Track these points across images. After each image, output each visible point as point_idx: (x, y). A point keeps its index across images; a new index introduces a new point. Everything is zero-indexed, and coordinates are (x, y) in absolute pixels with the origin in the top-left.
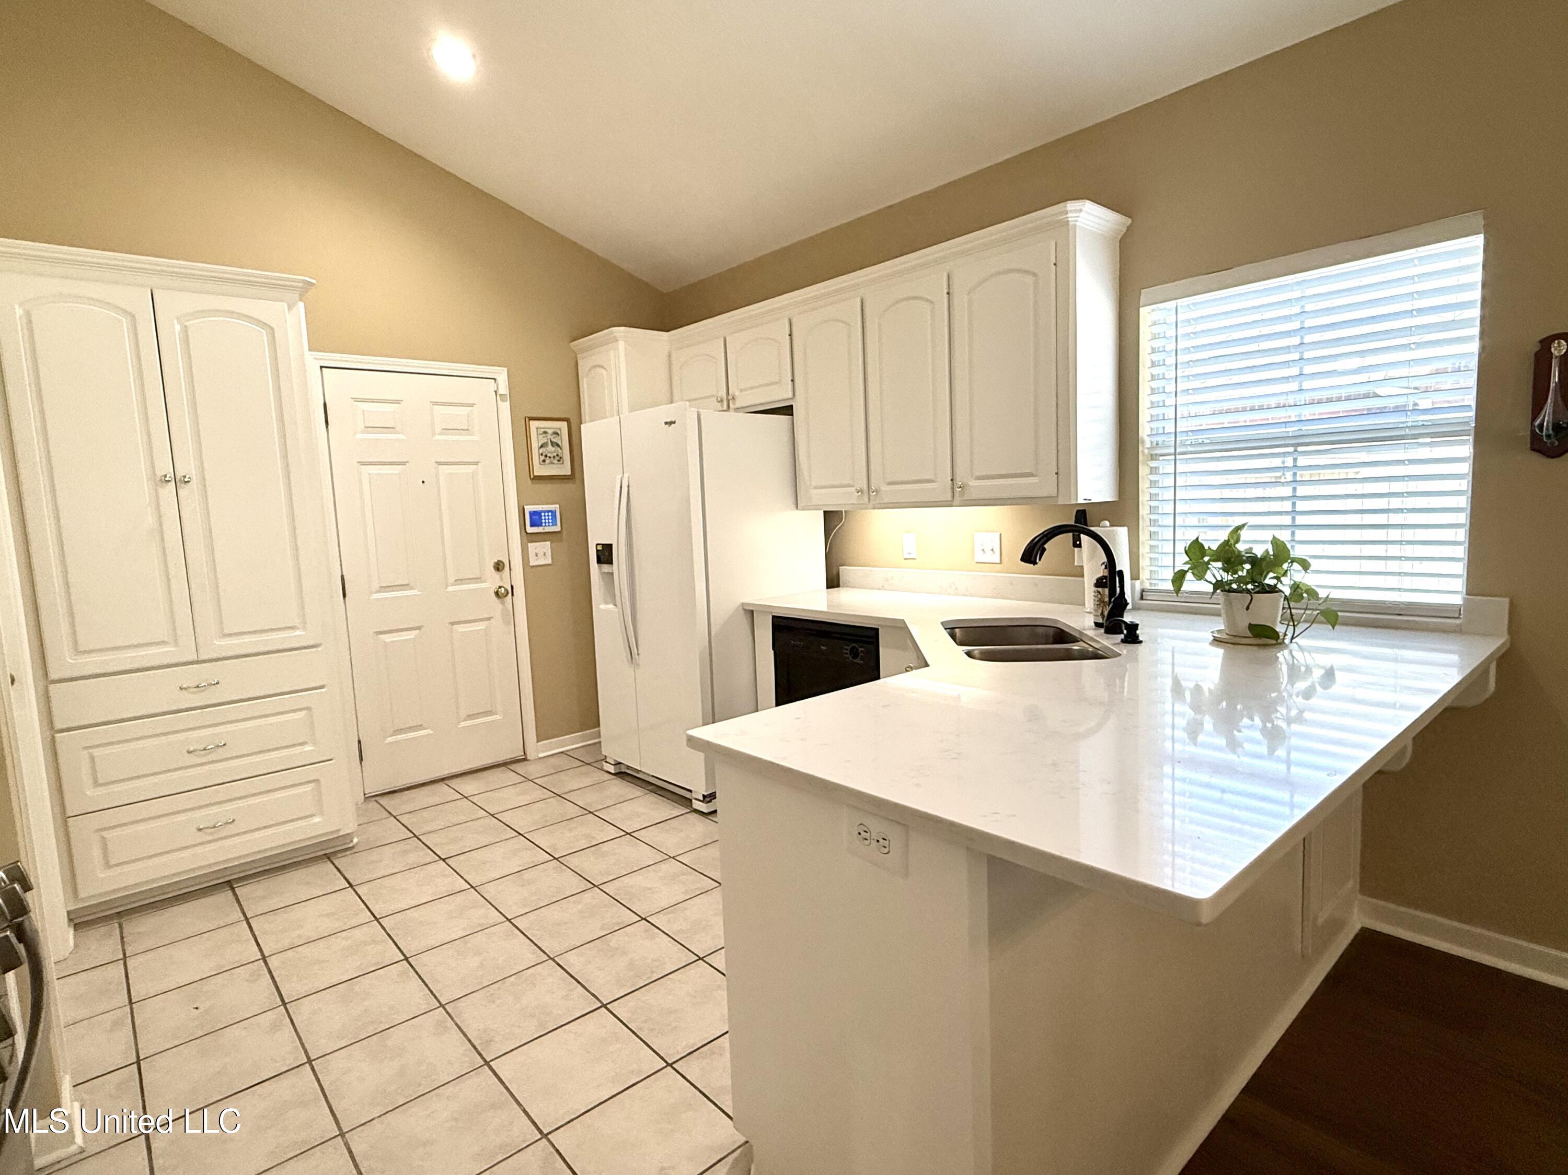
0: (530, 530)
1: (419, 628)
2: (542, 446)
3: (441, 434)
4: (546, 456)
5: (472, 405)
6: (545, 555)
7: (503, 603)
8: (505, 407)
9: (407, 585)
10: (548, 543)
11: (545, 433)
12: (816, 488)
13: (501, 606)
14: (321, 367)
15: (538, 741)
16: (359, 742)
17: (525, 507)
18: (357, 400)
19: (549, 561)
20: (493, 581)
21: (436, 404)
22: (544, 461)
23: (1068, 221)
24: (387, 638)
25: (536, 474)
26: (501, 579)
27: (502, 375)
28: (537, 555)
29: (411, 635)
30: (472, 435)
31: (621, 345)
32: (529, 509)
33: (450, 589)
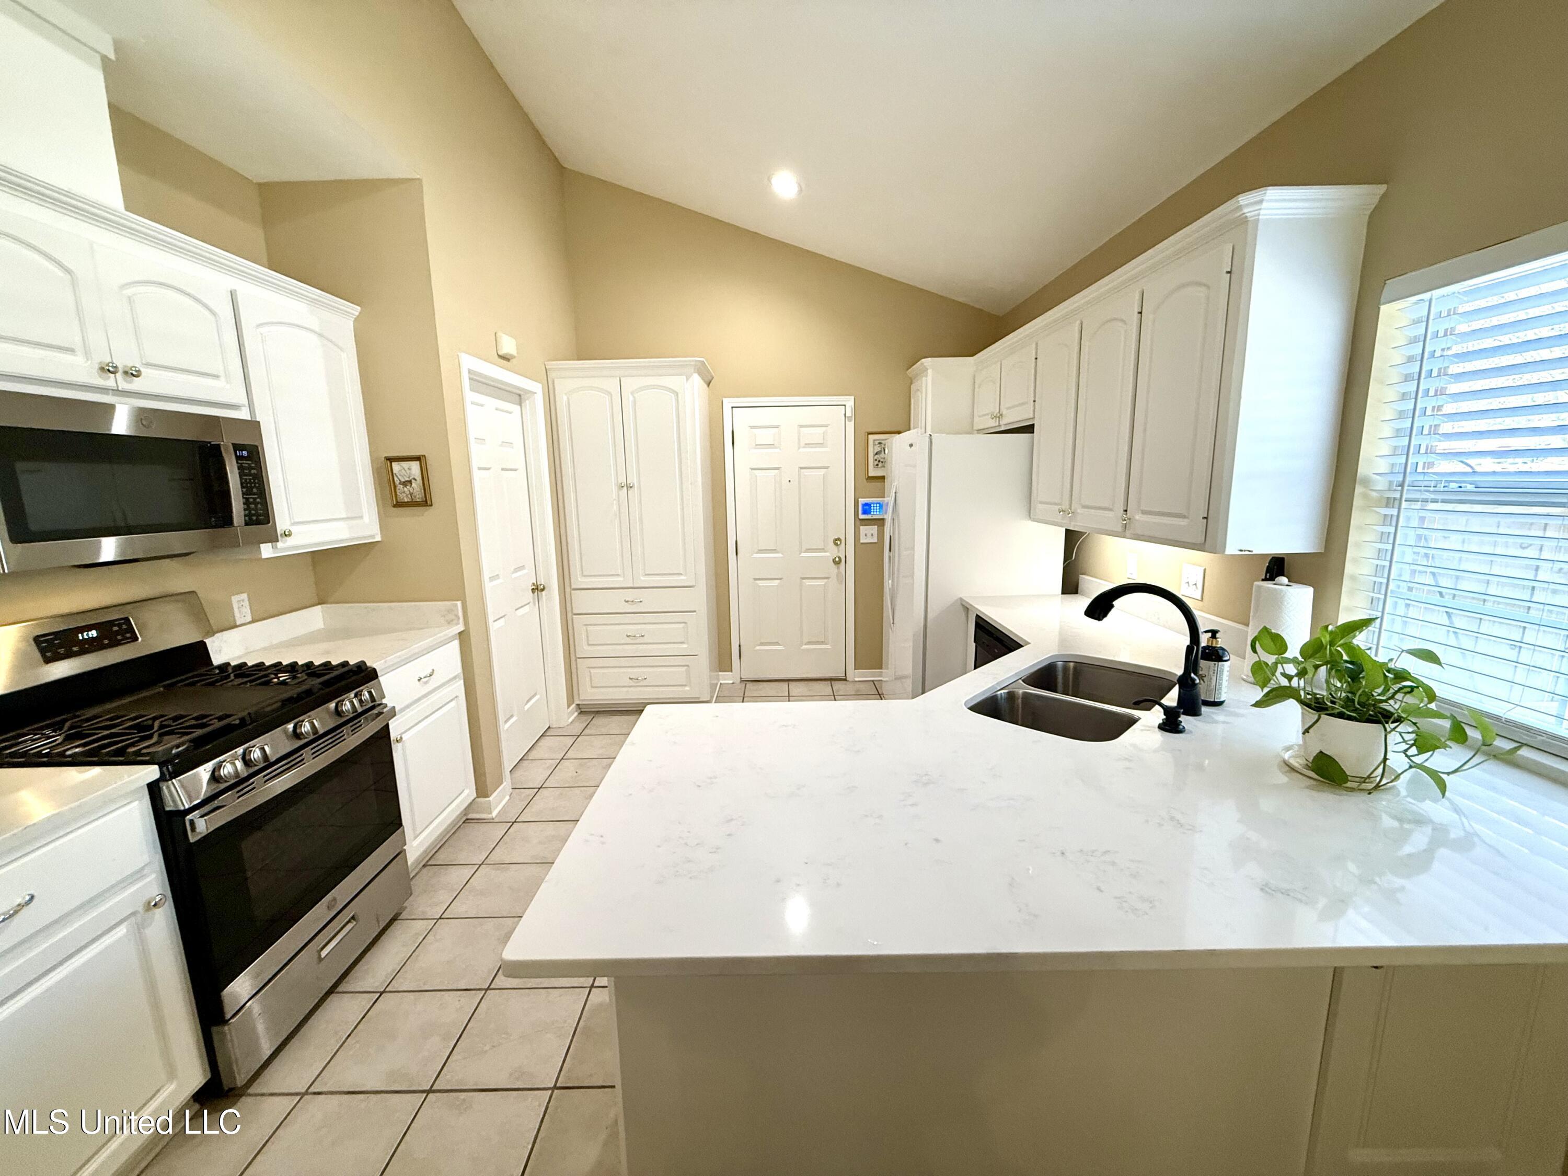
0: (862, 516)
1: (780, 579)
2: (876, 454)
3: (804, 447)
4: (879, 461)
5: (826, 426)
6: (872, 535)
7: (838, 568)
8: (851, 426)
9: (775, 550)
10: (876, 526)
11: (880, 443)
12: (1041, 503)
13: (836, 571)
14: (732, 407)
15: (855, 669)
16: (740, 646)
17: (860, 500)
18: (752, 427)
19: (876, 541)
20: (833, 552)
21: (801, 426)
22: (877, 465)
23: (1246, 217)
24: (760, 583)
25: (869, 475)
26: (839, 551)
27: (850, 402)
28: (866, 535)
29: (776, 583)
30: (826, 447)
31: (930, 371)
32: (862, 501)
33: (803, 555)
